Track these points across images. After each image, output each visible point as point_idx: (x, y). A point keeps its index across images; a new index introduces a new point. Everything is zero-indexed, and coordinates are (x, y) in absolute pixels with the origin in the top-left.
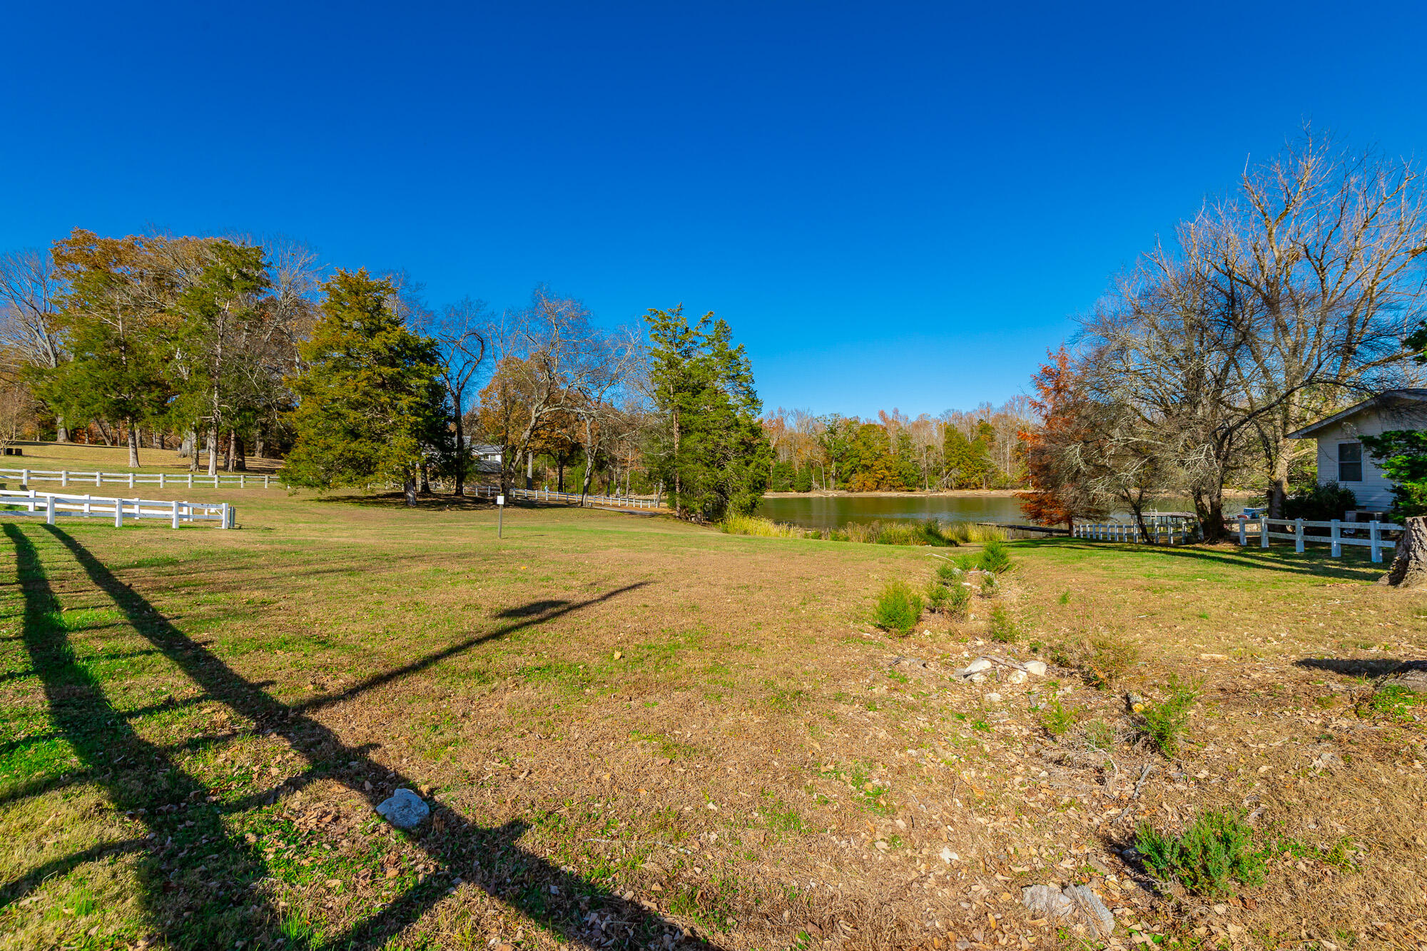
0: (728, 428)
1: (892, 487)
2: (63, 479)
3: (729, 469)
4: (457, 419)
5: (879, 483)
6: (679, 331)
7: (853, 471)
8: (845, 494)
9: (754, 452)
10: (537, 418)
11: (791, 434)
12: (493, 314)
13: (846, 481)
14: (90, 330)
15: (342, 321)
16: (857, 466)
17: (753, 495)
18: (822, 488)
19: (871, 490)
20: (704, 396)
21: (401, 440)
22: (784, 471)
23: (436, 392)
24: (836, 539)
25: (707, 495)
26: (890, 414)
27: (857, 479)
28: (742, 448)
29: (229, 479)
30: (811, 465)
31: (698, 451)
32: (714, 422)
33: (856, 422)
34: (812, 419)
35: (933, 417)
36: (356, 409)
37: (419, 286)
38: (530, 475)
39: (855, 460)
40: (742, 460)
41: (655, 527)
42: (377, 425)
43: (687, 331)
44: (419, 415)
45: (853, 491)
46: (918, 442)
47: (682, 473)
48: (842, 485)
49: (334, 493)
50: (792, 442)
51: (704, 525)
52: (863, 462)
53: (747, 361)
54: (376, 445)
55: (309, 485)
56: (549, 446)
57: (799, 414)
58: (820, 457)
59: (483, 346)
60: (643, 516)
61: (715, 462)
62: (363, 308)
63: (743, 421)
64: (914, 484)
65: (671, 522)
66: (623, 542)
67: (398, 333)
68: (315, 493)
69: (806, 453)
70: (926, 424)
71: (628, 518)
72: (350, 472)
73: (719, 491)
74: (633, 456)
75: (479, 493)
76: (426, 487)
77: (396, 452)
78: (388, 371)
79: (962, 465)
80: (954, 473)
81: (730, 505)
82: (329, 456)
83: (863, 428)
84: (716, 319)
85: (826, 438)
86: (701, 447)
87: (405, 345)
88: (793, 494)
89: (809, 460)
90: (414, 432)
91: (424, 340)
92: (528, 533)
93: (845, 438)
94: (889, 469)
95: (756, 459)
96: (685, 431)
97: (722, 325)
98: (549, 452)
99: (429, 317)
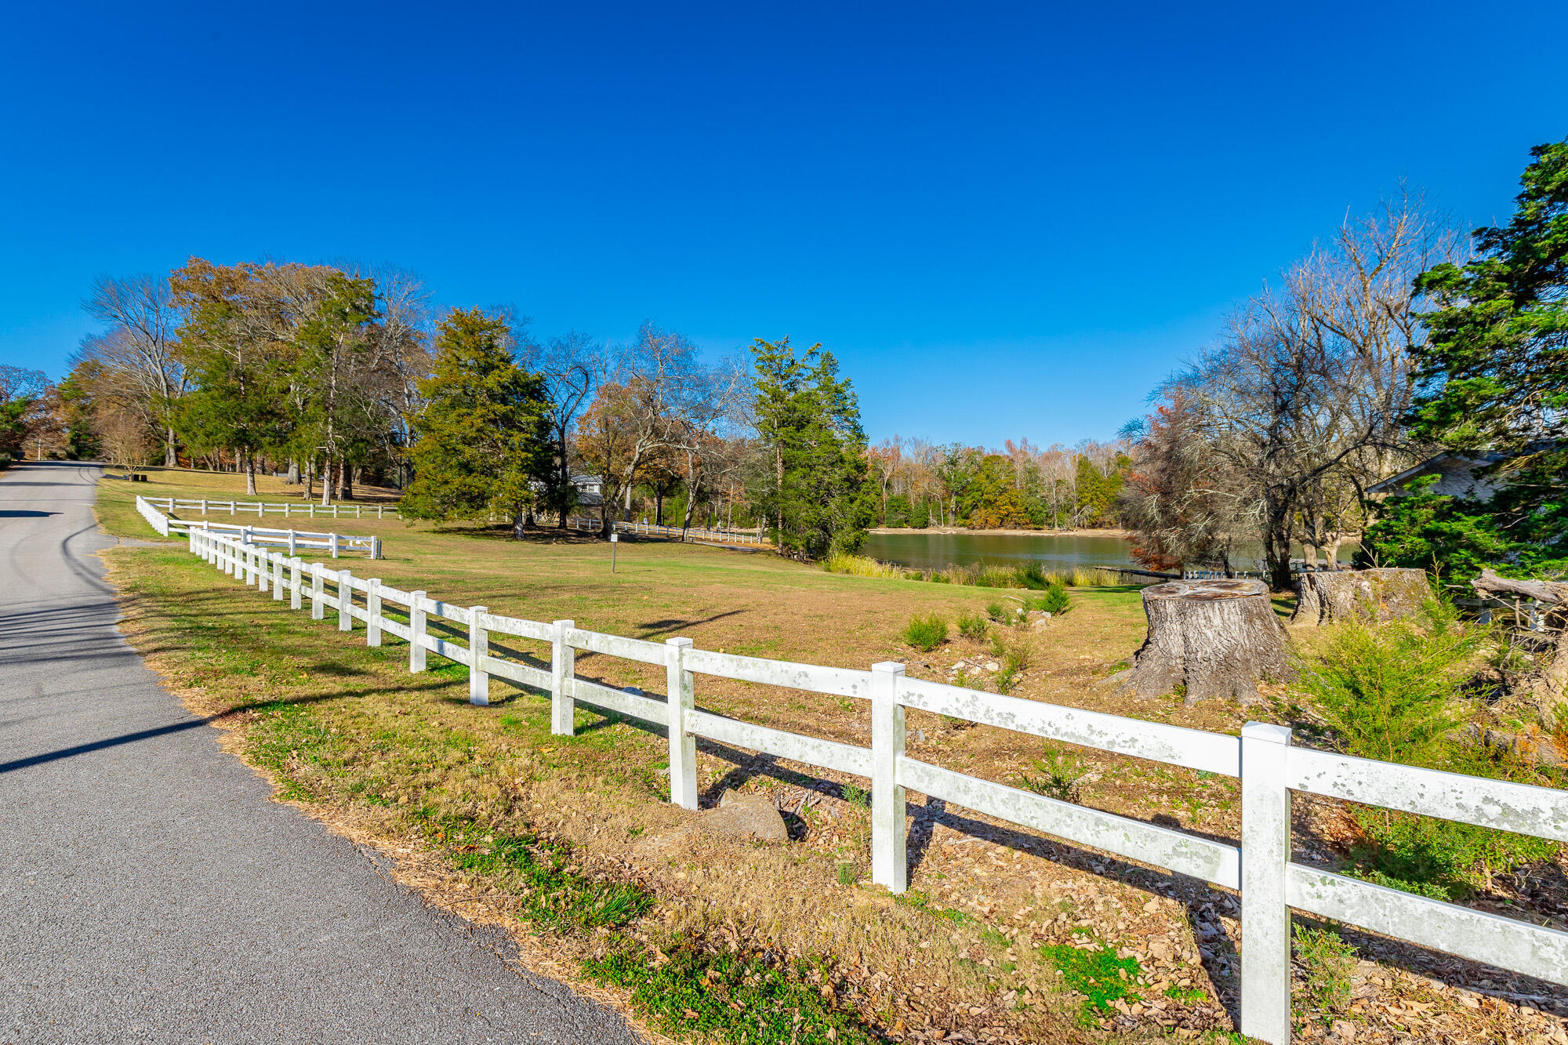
0: (832, 464)
1: (1017, 525)
2: (203, 507)
3: (832, 506)
4: (562, 453)
5: (1003, 520)
6: (785, 362)
7: (975, 507)
8: (965, 531)
9: (859, 489)
10: (641, 454)
11: (907, 465)
12: (598, 348)
13: (967, 517)
14: (214, 362)
15: (458, 359)
16: (979, 501)
17: (857, 533)
18: (940, 524)
19: (994, 527)
20: (809, 429)
21: (512, 475)
22: (897, 505)
23: (544, 426)
24: (937, 580)
25: (809, 532)
26: (1018, 445)
27: (979, 515)
28: (848, 484)
29: (346, 509)
30: (929, 499)
31: (801, 487)
32: (819, 457)
33: (980, 453)
34: (932, 449)
35: (1066, 447)
36: (469, 444)
37: (526, 320)
38: (628, 506)
39: (977, 495)
40: (846, 498)
41: (756, 564)
42: (491, 461)
43: (793, 363)
44: (528, 451)
45: (973, 528)
46: (1048, 474)
47: (785, 509)
48: (962, 522)
49: (449, 525)
50: (908, 475)
51: (806, 562)
52: (985, 497)
53: (853, 395)
54: (488, 480)
55: (425, 517)
56: (648, 476)
57: (917, 443)
58: (938, 490)
59: (587, 379)
60: (744, 552)
61: (820, 496)
62: (478, 348)
63: (848, 457)
64: (1042, 522)
65: (773, 559)
66: (725, 579)
67: (510, 371)
68: (431, 524)
69: (923, 485)
70: (1059, 456)
71: (729, 555)
72: (464, 505)
73: (822, 528)
74: (735, 490)
75: (580, 526)
76: (530, 519)
77: (508, 486)
78: (500, 408)
79: (1095, 502)
80: (1087, 511)
81: (833, 543)
82: (445, 490)
83: (986, 460)
84: (823, 351)
85: (945, 470)
86: (804, 483)
87: (516, 382)
88: (908, 531)
89: (926, 493)
90: (525, 468)
91: (532, 375)
92: (637, 568)
93: (966, 470)
94: (1014, 504)
95: (861, 496)
96: (788, 466)
97: (828, 357)
98: (648, 483)
99: (536, 351)
